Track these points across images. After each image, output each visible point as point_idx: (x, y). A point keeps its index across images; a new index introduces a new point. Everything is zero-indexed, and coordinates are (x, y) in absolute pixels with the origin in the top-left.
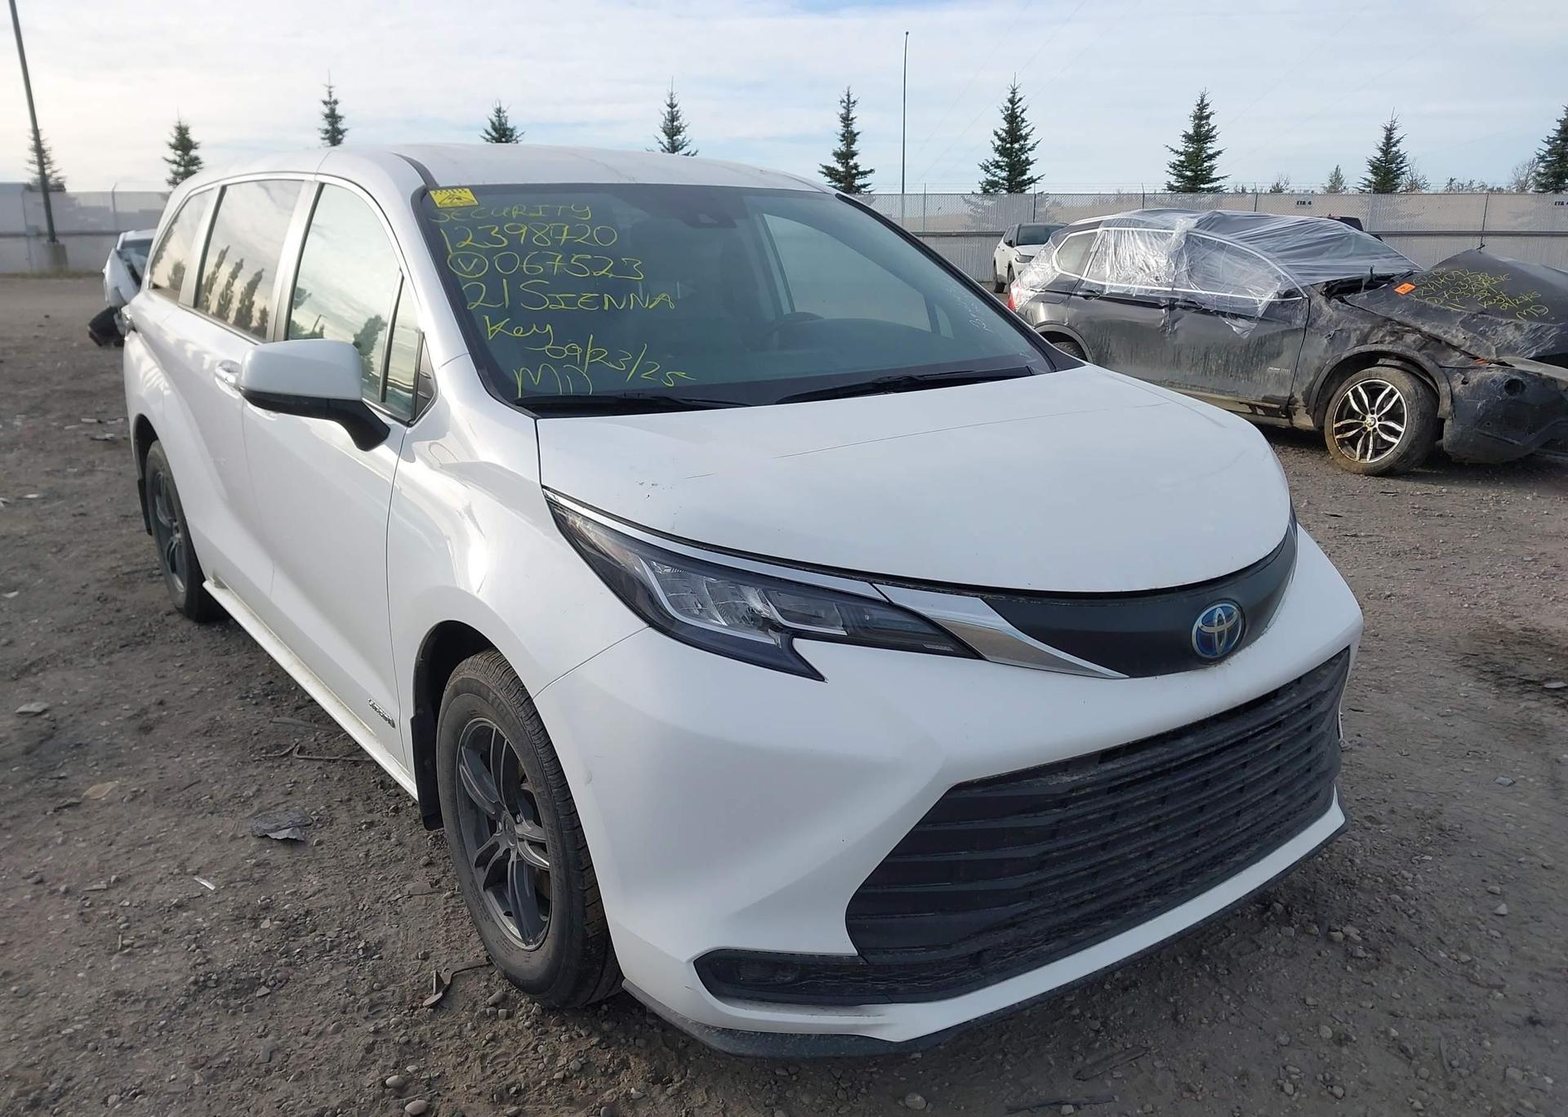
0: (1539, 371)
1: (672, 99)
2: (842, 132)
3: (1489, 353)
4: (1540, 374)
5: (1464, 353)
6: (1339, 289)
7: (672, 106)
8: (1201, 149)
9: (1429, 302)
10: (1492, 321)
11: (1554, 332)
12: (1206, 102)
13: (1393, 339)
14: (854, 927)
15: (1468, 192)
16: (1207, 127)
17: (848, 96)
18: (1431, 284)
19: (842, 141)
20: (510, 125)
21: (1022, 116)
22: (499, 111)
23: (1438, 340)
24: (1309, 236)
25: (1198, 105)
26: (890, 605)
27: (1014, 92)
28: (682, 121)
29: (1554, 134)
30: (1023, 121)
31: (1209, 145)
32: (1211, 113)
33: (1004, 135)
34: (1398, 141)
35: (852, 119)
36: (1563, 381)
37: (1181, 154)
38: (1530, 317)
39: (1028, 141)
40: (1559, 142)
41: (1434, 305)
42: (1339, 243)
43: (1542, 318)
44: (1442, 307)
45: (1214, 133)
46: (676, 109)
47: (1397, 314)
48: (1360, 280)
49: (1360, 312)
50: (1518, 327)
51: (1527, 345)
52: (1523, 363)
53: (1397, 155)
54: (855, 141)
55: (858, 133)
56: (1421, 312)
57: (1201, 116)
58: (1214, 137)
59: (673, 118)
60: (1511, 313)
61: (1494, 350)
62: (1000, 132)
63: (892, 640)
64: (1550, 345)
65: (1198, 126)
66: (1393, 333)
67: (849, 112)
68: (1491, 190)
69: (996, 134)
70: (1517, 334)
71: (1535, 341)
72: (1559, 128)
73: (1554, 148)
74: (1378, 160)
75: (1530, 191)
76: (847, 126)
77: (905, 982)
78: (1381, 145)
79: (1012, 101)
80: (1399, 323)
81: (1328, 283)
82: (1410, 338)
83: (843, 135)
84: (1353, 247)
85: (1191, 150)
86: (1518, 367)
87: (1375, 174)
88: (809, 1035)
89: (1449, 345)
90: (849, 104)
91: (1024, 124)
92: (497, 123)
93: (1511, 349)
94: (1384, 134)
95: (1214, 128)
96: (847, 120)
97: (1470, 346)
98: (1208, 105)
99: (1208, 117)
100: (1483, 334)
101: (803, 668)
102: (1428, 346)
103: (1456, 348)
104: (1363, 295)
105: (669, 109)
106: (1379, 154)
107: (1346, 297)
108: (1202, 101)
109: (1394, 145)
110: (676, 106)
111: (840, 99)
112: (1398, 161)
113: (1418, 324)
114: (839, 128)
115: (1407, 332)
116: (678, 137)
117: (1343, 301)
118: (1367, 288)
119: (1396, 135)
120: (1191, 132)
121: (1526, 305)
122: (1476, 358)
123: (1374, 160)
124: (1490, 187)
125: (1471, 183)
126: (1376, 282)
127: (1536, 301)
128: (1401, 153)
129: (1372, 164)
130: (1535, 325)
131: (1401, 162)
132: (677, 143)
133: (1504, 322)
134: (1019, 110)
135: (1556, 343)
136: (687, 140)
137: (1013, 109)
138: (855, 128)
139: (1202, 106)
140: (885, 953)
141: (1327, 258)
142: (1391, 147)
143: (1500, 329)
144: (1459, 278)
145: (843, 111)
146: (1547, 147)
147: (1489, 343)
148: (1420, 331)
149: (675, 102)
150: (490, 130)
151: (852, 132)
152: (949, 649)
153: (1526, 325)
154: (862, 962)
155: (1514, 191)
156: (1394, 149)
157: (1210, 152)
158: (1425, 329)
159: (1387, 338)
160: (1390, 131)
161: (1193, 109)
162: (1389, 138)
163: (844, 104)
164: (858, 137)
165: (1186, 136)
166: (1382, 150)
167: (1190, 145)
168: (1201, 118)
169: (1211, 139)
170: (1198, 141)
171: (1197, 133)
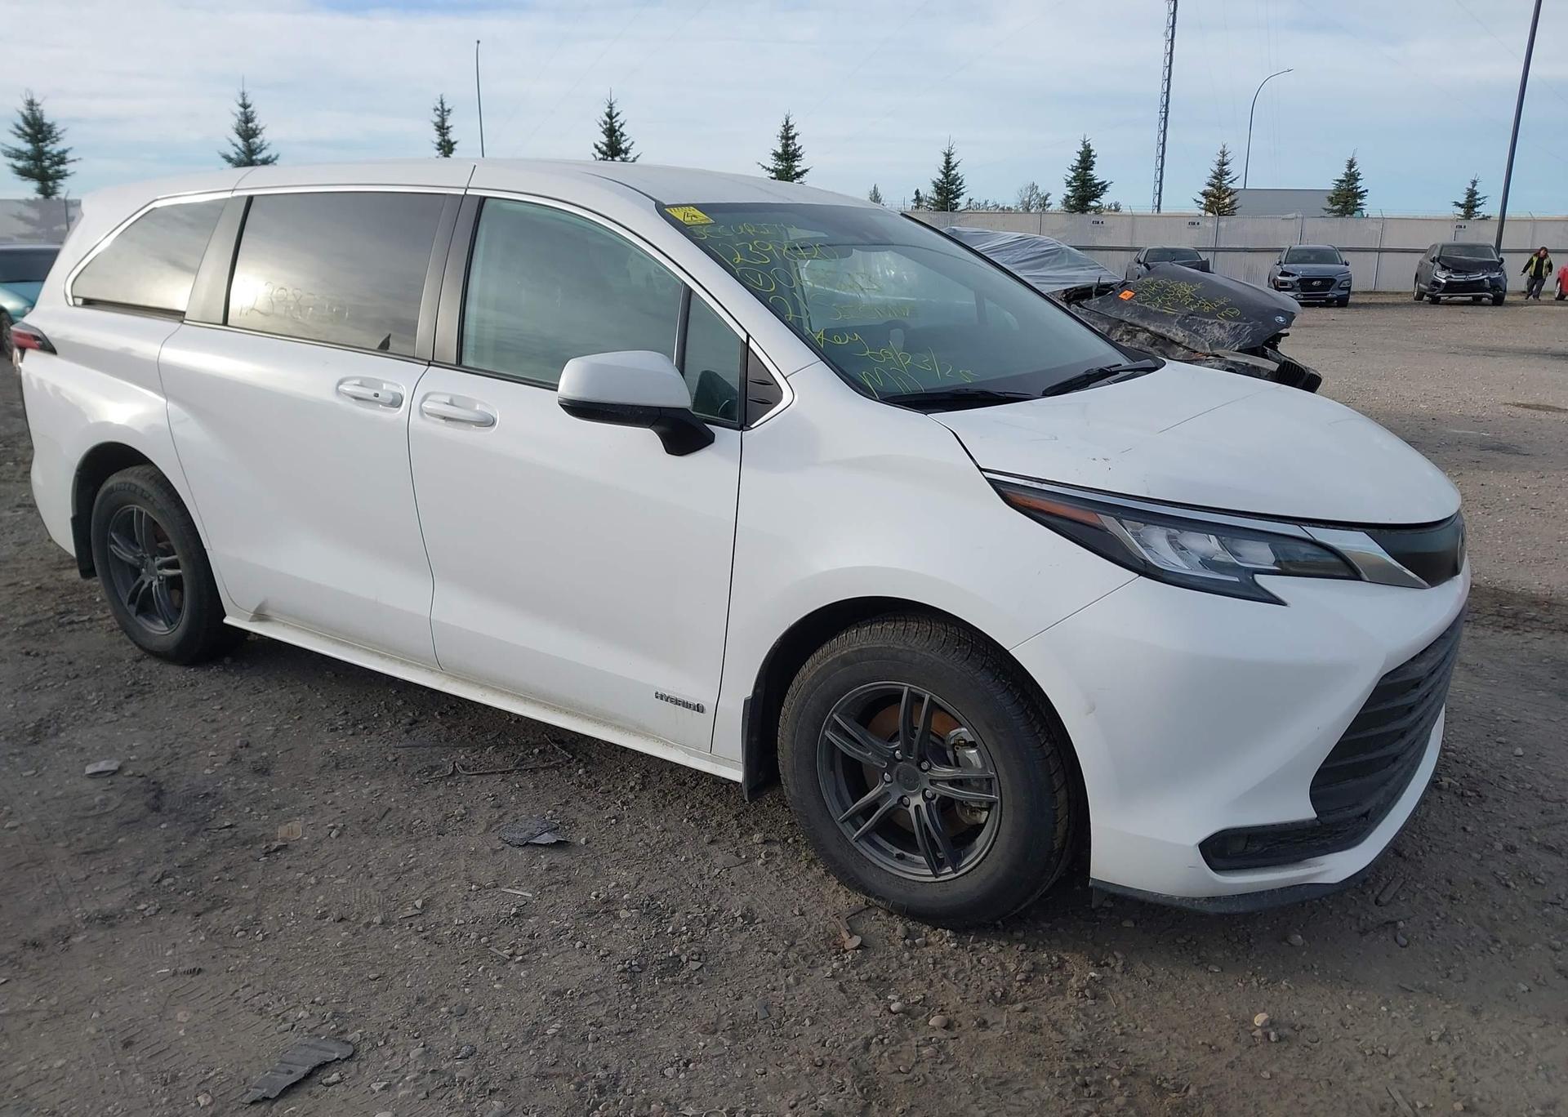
0: (1246, 361)
1: (244, 100)
2: (438, 141)
3: (1204, 348)
4: (1247, 364)
5: (1185, 348)
6: (1075, 295)
7: (245, 106)
8: (791, 167)
9: (1148, 306)
10: (1200, 321)
11: (1248, 329)
12: (790, 123)
13: (1129, 337)
14: (1314, 799)
15: (984, 211)
16: (793, 147)
17: (442, 103)
18: (1146, 291)
19: (439, 150)
20: (47, 120)
21: (621, 130)
22: (31, 103)
23: (1163, 337)
24: (1032, 250)
25: (784, 126)
26: (1314, 543)
27: (611, 107)
28: (259, 121)
29: (1076, 164)
30: (622, 135)
31: (796, 163)
32: (796, 134)
33: (605, 148)
34: (956, 166)
35: (448, 128)
36: (1265, 369)
37: (773, 171)
38: (1227, 317)
39: (629, 155)
40: (1080, 170)
41: (1154, 308)
42: (1054, 257)
43: (1236, 319)
44: (1160, 310)
45: (800, 152)
46: (249, 110)
47: (1126, 316)
48: (1091, 288)
49: (1096, 314)
50: (1221, 326)
51: (1231, 340)
52: (1232, 355)
53: (956, 178)
54: (452, 150)
55: (455, 143)
56: (1145, 314)
57: (787, 137)
58: (800, 156)
59: (248, 119)
60: (1212, 315)
61: (1208, 346)
62: (600, 145)
63: (1312, 571)
64: (1248, 340)
65: (786, 146)
66: (1128, 332)
67: (443, 121)
68: (1003, 209)
69: (596, 147)
70: (1222, 331)
71: (1237, 337)
72: (1079, 159)
73: (1078, 176)
74: (941, 181)
75: (1033, 211)
76: (443, 135)
77: (1329, 837)
78: (942, 168)
79: (610, 116)
80: (1131, 324)
81: (1066, 291)
82: (1142, 336)
83: (440, 144)
84: (1067, 260)
85: (781, 167)
86: (1230, 358)
87: (939, 194)
88: (1273, 890)
89: (1173, 342)
90: (443, 112)
91: (623, 138)
92: (29, 117)
93: (1219, 344)
94: (944, 158)
95: (800, 148)
96: (442, 128)
97: (1189, 343)
98: (793, 126)
99: (793, 138)
100: (1196, 332)
101: (1266, 597)
102: (1157, 343)
103: (1179, 344)
104: (1095, 301)
105: (242, 110)
106: (941, 177)
107: (1083, 303)
108: (787, 122)
109: (953, 169)
110: (249, 106)
111: (433, 107)
112: (958, 183)
113: (1145, 324)
114: (436, 137)
115: (1138, 331)
116: (255, 140)
117: (1080, 306)
118: (1098, 294)
119: (954, 160)
120: (780, 151)
121: (1222, 308)
122: (1195, 352)
123: (937, 181)
124: (1001, 206)
125: (986, 203)
126: (1103, 290)
127: (1229, 305)
128: (959, 175)
129: (936, 185)
130: (1234, 324)
131: (960, 184)
132: (253, 147)
133: (1210, 322)
134: (617, 124)
135: (1251, 337)
136: (265, 143)
137: (611, 124)
138: (452, 136)
139: (787, 127)
140: (1328, 814)
141: (1049, 269)
142: (951, 170)
143: (1208, 328)
144: (1166, 286)
145: (437, 119)
146: (1073, 174)
147: (1202, 340)
148: (1148, 331)
149: (248, 102)
150: (22, 124)
151: (449, 141)
152: (1345, 574)
153: (1227, 324)
154: (1318, 823)
155: (1021, 210)
156: (953, 172)
157: (798, 170)
158: (1152, 328)
159: (1124, 337)
160: (948, 156)
161: (780, 130)
162: (948, 162)
163: (438, 112)
164: (455, 146)
165: (776, 154)
166: (943, 173)
167: (780, 163)
168: (788, 138)
169: (799, 158)
170: (787, 160)
171: (785, 152)
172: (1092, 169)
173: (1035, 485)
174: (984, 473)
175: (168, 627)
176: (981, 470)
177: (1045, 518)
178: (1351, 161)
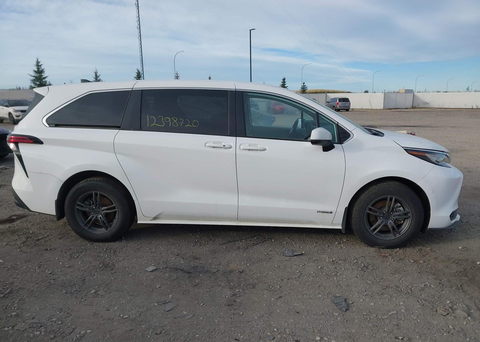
8: (41, 76)
12: (39, 61)
16: (41, 69)
25: (37, 62)
37: (34, 77)
85: (37, 75)
94: (94, 74)
95: (43, 69)
99: (41, 66)
119: (98, 74)
157: (44, 76)
161: (35, 63)
162: (96, 75)
165: (35, 71)
166: (95, 79)
167: (36, 74)
168: (38, 66)
169: (43, 73)
170: (39, 73)
171: (38, 70)
172: (141, 78)
173: (414, 149)
174: (403, 148)
175: (106, 230)
176: (402, 147)
177: (419, 156)
178: (210, 77)
